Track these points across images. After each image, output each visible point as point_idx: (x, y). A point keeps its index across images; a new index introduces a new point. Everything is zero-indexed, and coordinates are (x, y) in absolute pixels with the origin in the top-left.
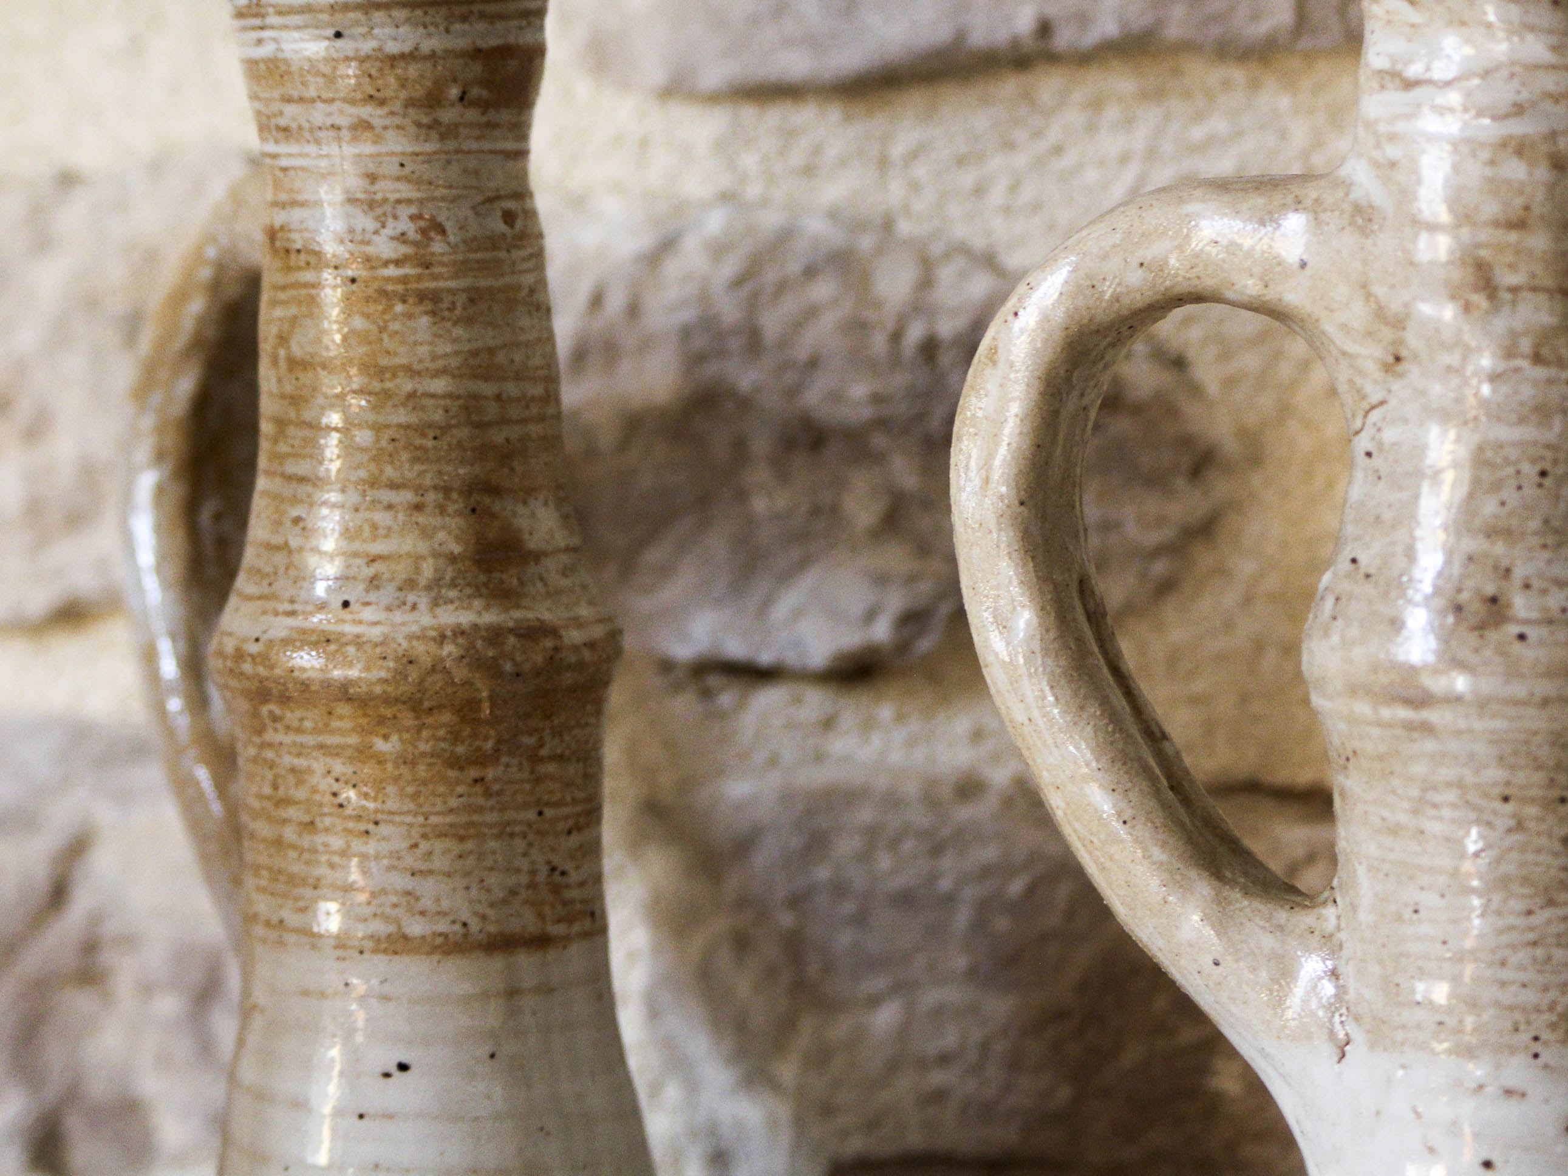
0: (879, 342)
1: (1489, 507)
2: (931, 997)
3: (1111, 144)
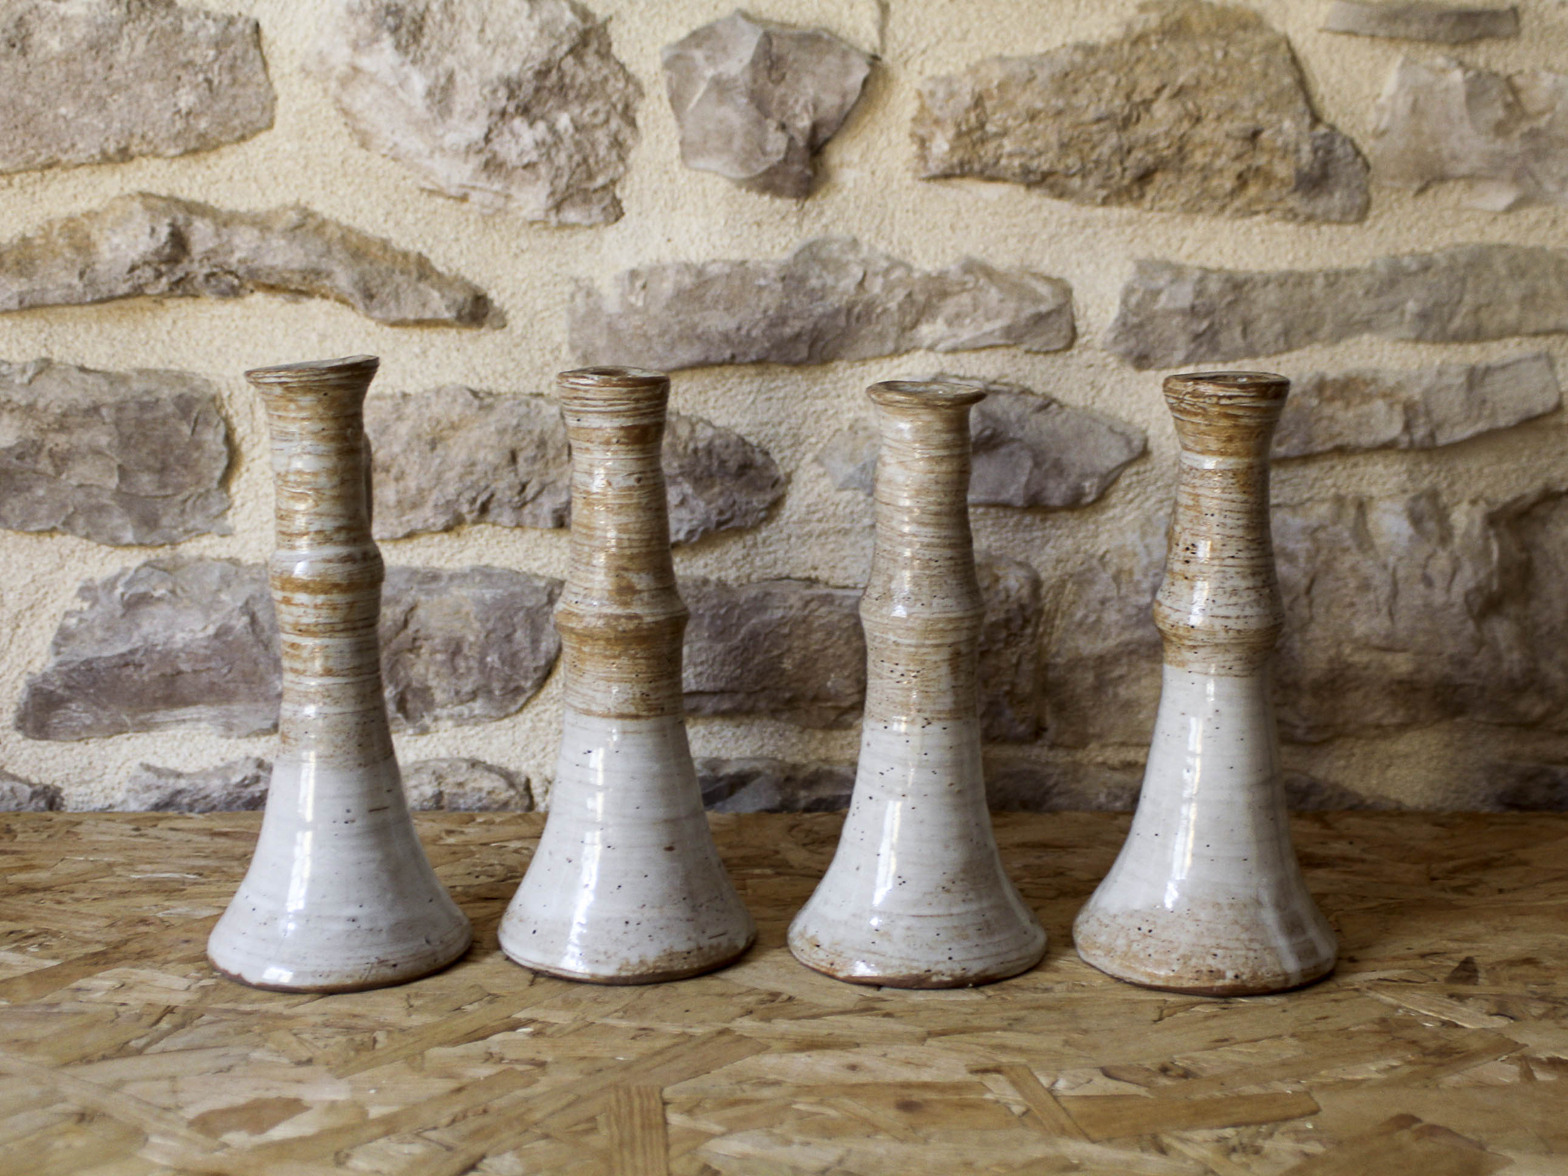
2: (697, 645)
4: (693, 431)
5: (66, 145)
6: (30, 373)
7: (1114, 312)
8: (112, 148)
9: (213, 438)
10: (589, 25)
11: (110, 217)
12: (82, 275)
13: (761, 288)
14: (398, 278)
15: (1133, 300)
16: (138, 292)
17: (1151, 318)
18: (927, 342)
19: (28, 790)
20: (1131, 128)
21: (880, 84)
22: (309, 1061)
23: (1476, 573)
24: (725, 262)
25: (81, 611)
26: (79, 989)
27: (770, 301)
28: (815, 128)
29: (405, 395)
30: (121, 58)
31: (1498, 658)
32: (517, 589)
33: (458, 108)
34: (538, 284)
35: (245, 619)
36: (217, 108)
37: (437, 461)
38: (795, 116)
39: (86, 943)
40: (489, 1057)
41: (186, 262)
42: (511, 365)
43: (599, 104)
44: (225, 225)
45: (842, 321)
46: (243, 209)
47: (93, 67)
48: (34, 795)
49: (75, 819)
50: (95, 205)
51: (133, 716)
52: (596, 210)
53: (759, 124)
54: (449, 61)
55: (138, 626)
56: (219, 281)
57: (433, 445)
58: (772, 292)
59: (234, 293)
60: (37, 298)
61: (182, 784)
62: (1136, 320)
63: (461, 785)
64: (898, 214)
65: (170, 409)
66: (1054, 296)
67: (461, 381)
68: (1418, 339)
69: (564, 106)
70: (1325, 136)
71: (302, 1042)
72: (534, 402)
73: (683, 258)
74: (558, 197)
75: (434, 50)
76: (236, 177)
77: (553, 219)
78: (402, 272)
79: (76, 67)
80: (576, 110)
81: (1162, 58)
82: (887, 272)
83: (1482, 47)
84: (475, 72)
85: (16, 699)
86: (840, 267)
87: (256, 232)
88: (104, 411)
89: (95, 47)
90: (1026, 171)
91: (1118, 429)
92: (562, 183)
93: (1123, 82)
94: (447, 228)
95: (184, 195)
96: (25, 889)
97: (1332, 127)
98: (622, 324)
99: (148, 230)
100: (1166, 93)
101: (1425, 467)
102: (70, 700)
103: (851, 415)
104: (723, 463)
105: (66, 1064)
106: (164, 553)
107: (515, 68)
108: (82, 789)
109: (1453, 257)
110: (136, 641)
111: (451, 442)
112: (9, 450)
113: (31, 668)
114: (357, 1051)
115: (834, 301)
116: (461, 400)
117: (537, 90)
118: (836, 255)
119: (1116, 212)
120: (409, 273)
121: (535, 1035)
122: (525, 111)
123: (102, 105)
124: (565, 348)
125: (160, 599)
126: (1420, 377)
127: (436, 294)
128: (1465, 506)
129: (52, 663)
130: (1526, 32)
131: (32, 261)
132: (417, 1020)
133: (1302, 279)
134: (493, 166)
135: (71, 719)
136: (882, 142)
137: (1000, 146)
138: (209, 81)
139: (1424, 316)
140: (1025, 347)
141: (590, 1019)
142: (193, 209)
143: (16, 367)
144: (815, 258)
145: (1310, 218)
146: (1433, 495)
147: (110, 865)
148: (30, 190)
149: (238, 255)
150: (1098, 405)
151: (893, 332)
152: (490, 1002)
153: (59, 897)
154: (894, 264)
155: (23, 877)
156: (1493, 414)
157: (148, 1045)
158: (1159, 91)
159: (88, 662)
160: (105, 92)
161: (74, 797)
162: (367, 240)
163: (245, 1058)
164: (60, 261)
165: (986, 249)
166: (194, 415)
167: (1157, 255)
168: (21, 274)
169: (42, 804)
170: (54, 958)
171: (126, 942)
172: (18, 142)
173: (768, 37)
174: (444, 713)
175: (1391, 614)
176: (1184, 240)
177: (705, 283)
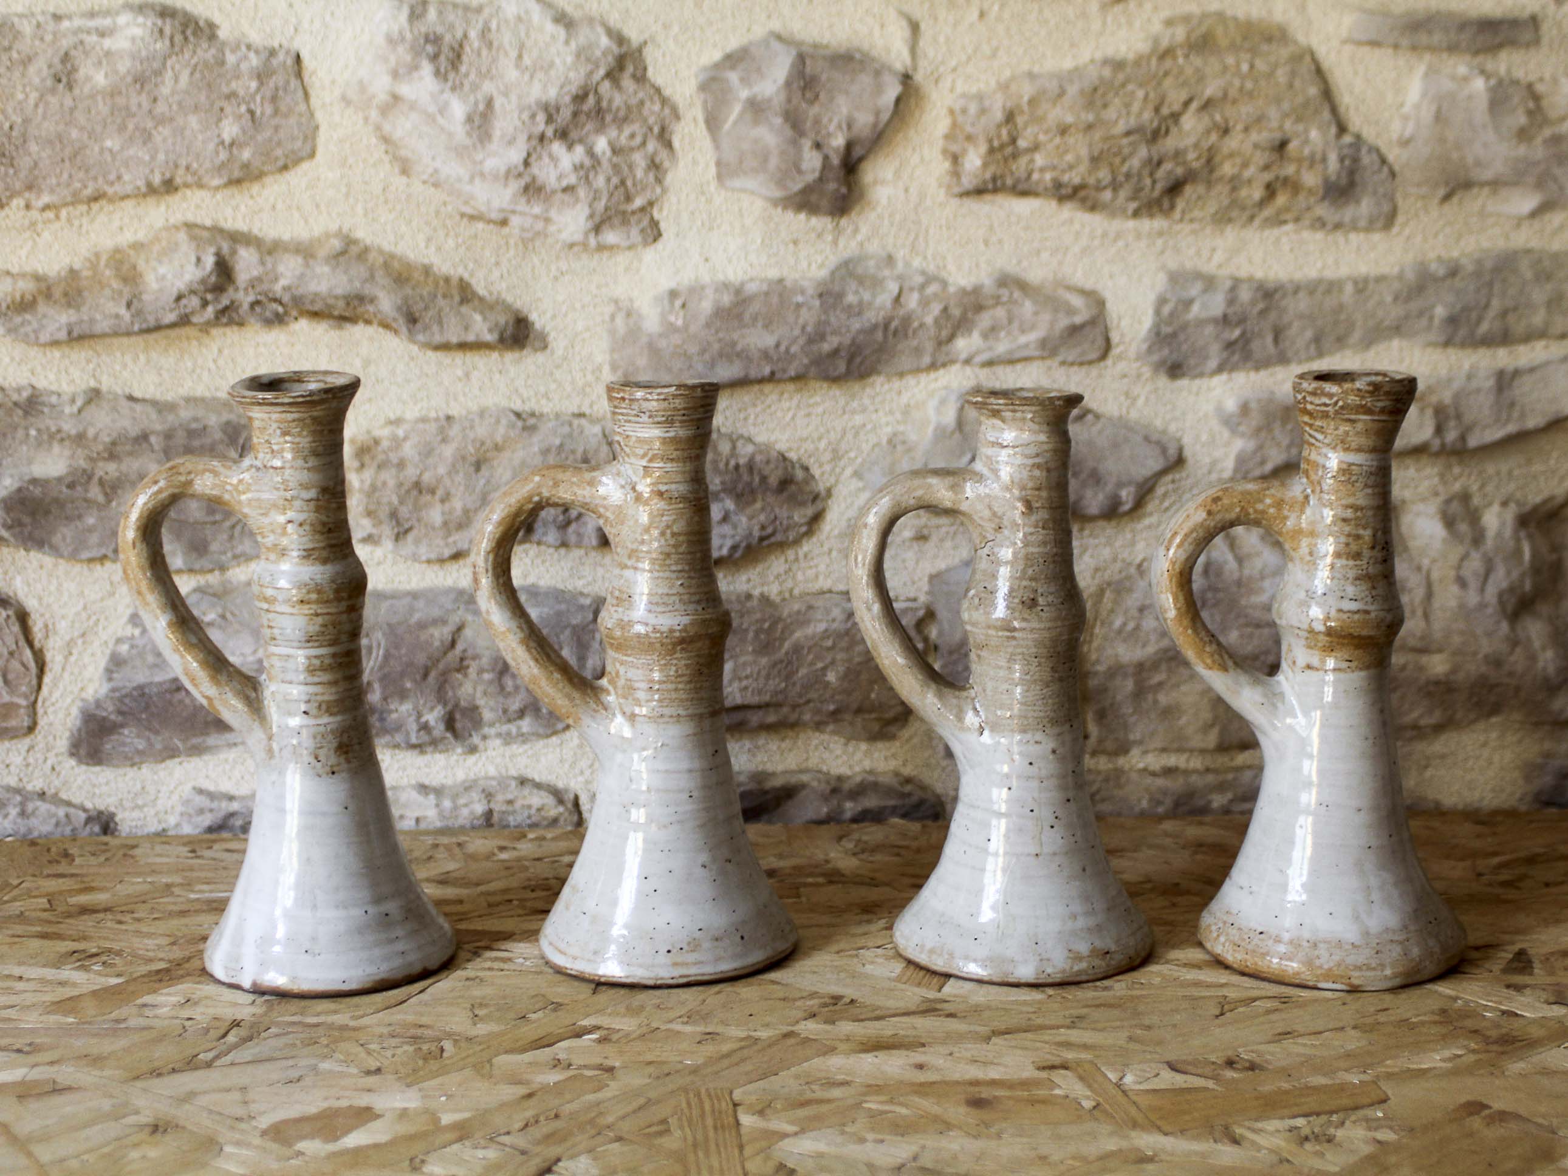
0: (722, 465)
2: (742, 659)
3: (785, 404)
4: (734, 448)
5: (112, 177)
6: (79, 403)
7: (1147, 322)
8: (157, 180)
10: (624, 49)
11: (156, 248)
12: (129, 305)
13: (799, 306)
14: (441, 302)
15: (1166, 310)
16: (184, 321)
17: (1184, 327)
18: (963, 356)
19: (83, 816)
20: (1160, 141)
21: (912, 101)
22: (378, 1071)
23: (1509, 573)
24: (762, 281)
25: (133, 637)
26: (145, 1005)
27: (809, 317)
28: (849, 146)
29: (449, 418)
30: (165, 90)
31: (1533, 658)
32: (563, 607)
33: (497, 133)
34: (578, 305)
36: (259, 138)
37: (482, 482)
38: (829, 135)
39: (151, 960)
40: (557, 1064)
41: (231, 290)
42: (553, 386)
43: (636, 127)
44: (270, 253)
45: (879, 335)
46: (286, 237)
47: (138, 100)
48: (89, 820)
49: (130, 842)
50: (141, 236)
51: (184, 741)
52: (635, 232)
53: (795, 143)
54: (488, 87)
56: (264, 309)
57: (478, 466)
58: (810, 308)
59: (279, 320)
60: (85, 328)
61: (235, 806)
62: (1168, 330)
63: (510, 802)
64: (932, 231)
65: (218, 435)
66: (1087, 307)
67: (504, 403)
68: (1447, 343)
69: (601, 129)
70: (1351, 145)
71: (369, 1053)
72: (576, 422)
73: (720, 277)
74: (597, 219)
75: (472, 76)
76: (279, 206)
77: (592, 241)
78: (445, 296)
79: (121, 101)
80: (613, 133)
81: (1189, 71)
82: (922, 287)
83: (1503, 55)
84: (514, 98)
85: (69, 725)
86: (876, 283)
87: (300, 260)
88: (153, 439)
89: (140, 81)
90: (1058, 185)
91: (1153, 438)
92: (600, 206)
93: (1152, 95)
94: (487, 253)
95: (229, 225)
96: (85, 910)
97: (1358, 137)
98: (663, 343)
99: (193, 259)
100: (1194, 105)
101: (1456, 470)
102: (122, 726)
103: (889, 430)
104: (764, 479)
105: (137, 1078)
106: (214, 579)
107: (552, 93)
108: (136, 814)
109: (1479, 262)
111: (495, 463)
112: (59, 479)
113: (84, 695)
114: (425, 1059)
115: (872, 316)
116: (504, 422)
117: (575, 114)
118: (872, 271)
119: (1146, 224)
120: (451, 297)
121: (599, 1041)
122: (563, 134)
123: (147, 137)
124: (606, 368)
125: (210, 624)
126: (1450, 380)
127: (478, 317)
128: (1496, 508)
129: (104, 689)
130: (1545, 41)
131: (80, 292)
132: (482, 1029)
133: (1332, 287)
134: (532, 190)
135: (124, 744)
136: (915, 159)
137: (1032, 161)
138: (252, 113)
139: (1452, 321)
140: (1060, 358)
141: (654, 1025)
142: (237, 238)
143: (65, 398)
144: (851, 274)
145: (1338, 226)
146: (1465, 497)
147: (168, 886)
148: (76, 223)
149: (283, 282)
150: (1134, 415)
151: (929, 346)
152: (555, 1010)
153: (119, 917)
154: (929, 279)
155: (83, 899)
156: (1523, 416)
157: (217, 1057)
158: (1187, 104)
159: (141, 688)
160: (150, 124)
161: (128, 821)
162: (409, 266)
163: (314, 1068)
164: (107, 292)
165: (1019, 262)
166: (241, 441)
167: (1189, 265)
168: (69, 305)
169: (97, 829)
170: (118, 975)
171: (188, 959)
172: (65, 176)
173: (801, 58)
174: (492, 731)
175: (1426, 616)
176: (1214, 250)
177: (744, 301)
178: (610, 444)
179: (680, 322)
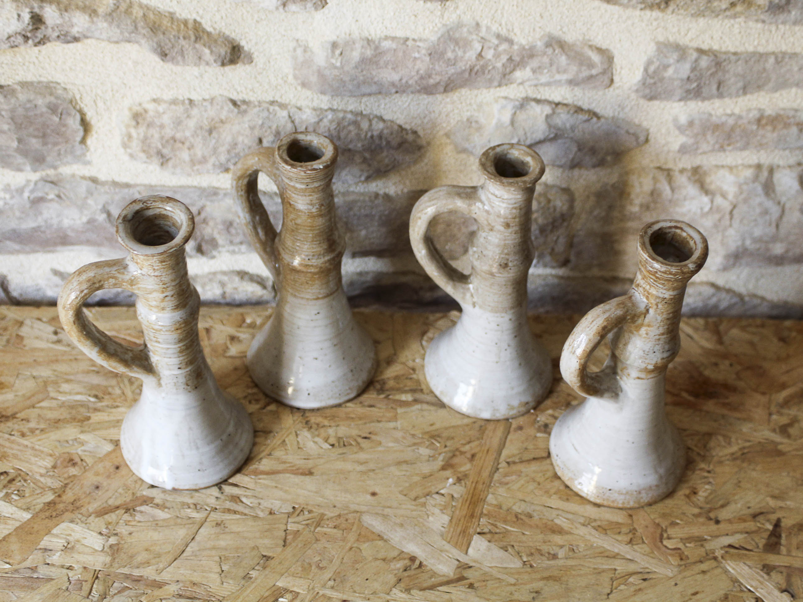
0: (363, 136)
1: (506, 251)
3: (404, 99)
4: (371, 125)
7: (638, 75)
9: (74, 123)
13: (416, 59)
14: (182, 42)
15: (652, 69)
17: (661, 80)
18: (519, 81)
24: (393, 39)
25: (5, 199)
26: (45, 549)
27: (422, 66)
29: (191, 101)
34: (272, 40)
35: (104, 216)
37: (214, 141)
41: (43, 29)
42: (257, 85)
45: (466, 75)
55: (41, 213)
56: (66, 37)
57: (210, 132)
58: (422, 61)
59: (74, 41)
62: (652, 81)
63: (236, 289)
64: (506, 8)
65: (44, 110)
66: (602, 63)
67: (226, 94)
72: (271, 108)
73: (366, 34)
77: (281, 9)
78: (184, 38)
82: (497, 46)
86: (467, 44)
87: (87, 17)
88: (3, 113)
91: (631, 131)
94: (212, 5)
98: (327, 72)
99: (16, 16)
103: (469, 114)
104: (388, 143)
106: (50, 173)
108: (19, 276)
110: (40, 221)
111: (221, 130)
115: (462, 65)
116: (226, 108)
118: (465, 35)
119: (648, 14)
120: (189, 38)
124: (291, 77)
125: (52, 200)
127: (207, 51)
133: (762, 57)
144: (450, 39)
145: (773, 23)
150: (622, 115)
151: (498, 77)
154: (502, 40)
162: (159, 14)
165: (562, 29)
166: (60, 111)
167: (671, 39)
171: (64, 489)
174: (224, 250)
175: (777, 226)
176: (689, 30)
177: (380, 53)
178: (293, 122)
179: (338, 64)
